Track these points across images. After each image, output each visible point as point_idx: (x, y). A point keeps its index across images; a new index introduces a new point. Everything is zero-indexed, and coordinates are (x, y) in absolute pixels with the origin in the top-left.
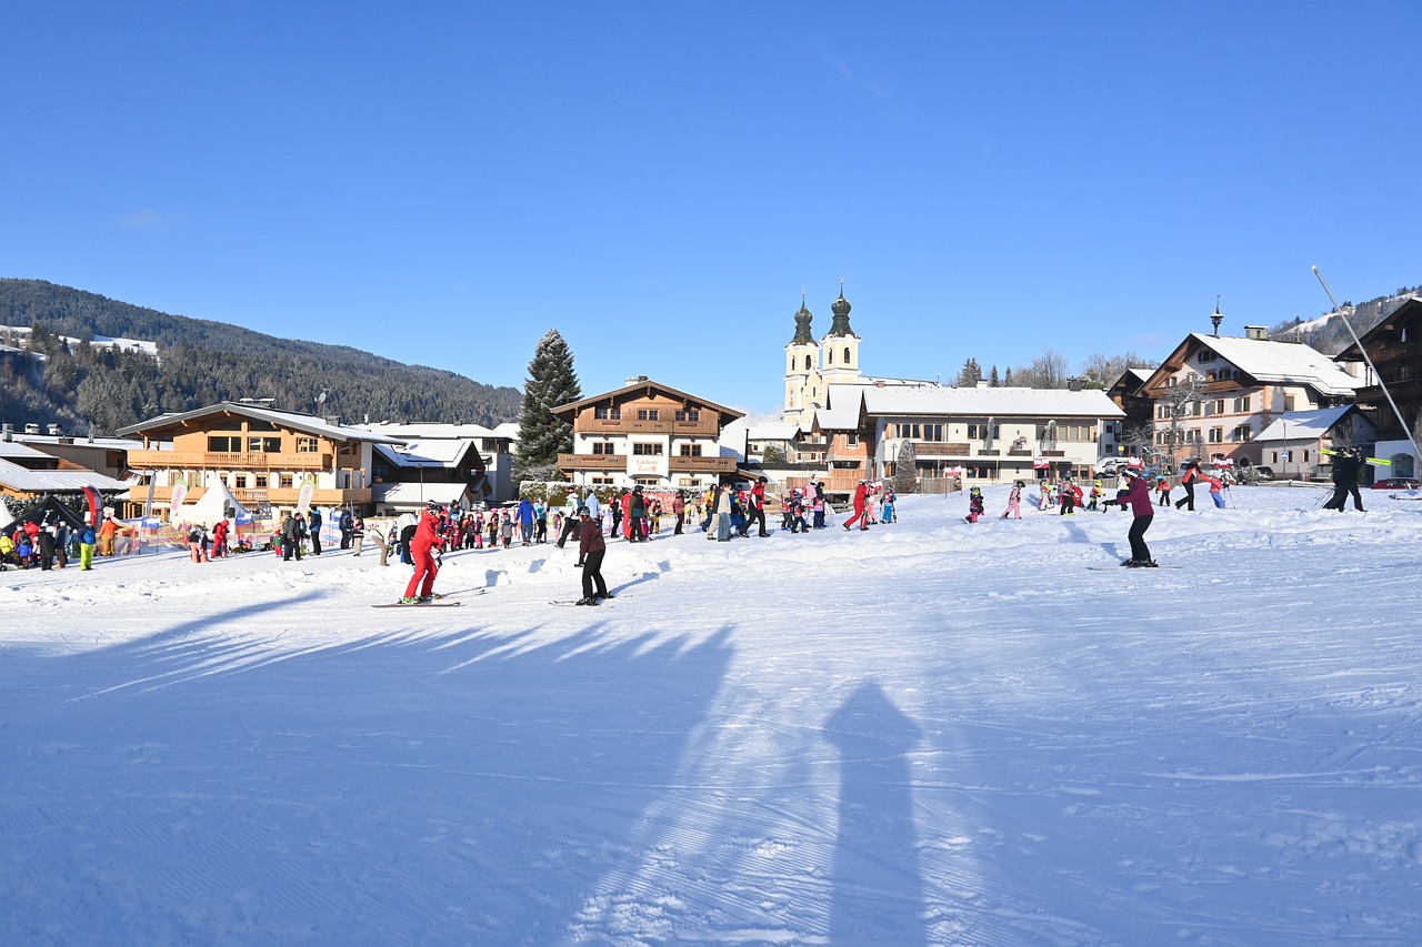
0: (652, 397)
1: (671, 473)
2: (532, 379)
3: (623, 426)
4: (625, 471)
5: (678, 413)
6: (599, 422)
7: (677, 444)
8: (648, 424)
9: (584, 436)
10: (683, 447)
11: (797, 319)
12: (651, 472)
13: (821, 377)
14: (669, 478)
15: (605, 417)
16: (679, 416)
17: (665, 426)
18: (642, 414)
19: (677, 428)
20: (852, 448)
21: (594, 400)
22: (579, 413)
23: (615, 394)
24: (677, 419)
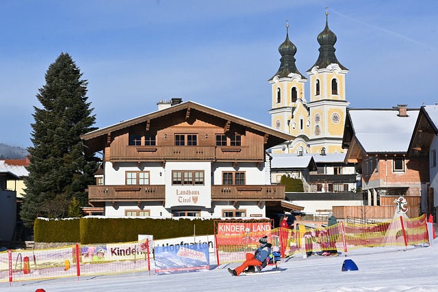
0: (191, 121)
1: (213, 204)
2: (42, 107)
3: (161, 153)
4: (162, 203)
5: (218, 137)
6: (134, 149)
7: (219, 172)
8: (187, 150)
9: (116, 166)
10: (225, 174)
11: (282, 52)
12: (192, 204)
13: (308, 109)
14: (211, 211)
15: (139, 144)
16: (220, 140)
17: (207, 151)
18: (179, 139)
19: (220, 153)
20: (399, 173)
21: (129, 125)
22: (112, 140)
23: (151, 117)
24: (218, 144)
